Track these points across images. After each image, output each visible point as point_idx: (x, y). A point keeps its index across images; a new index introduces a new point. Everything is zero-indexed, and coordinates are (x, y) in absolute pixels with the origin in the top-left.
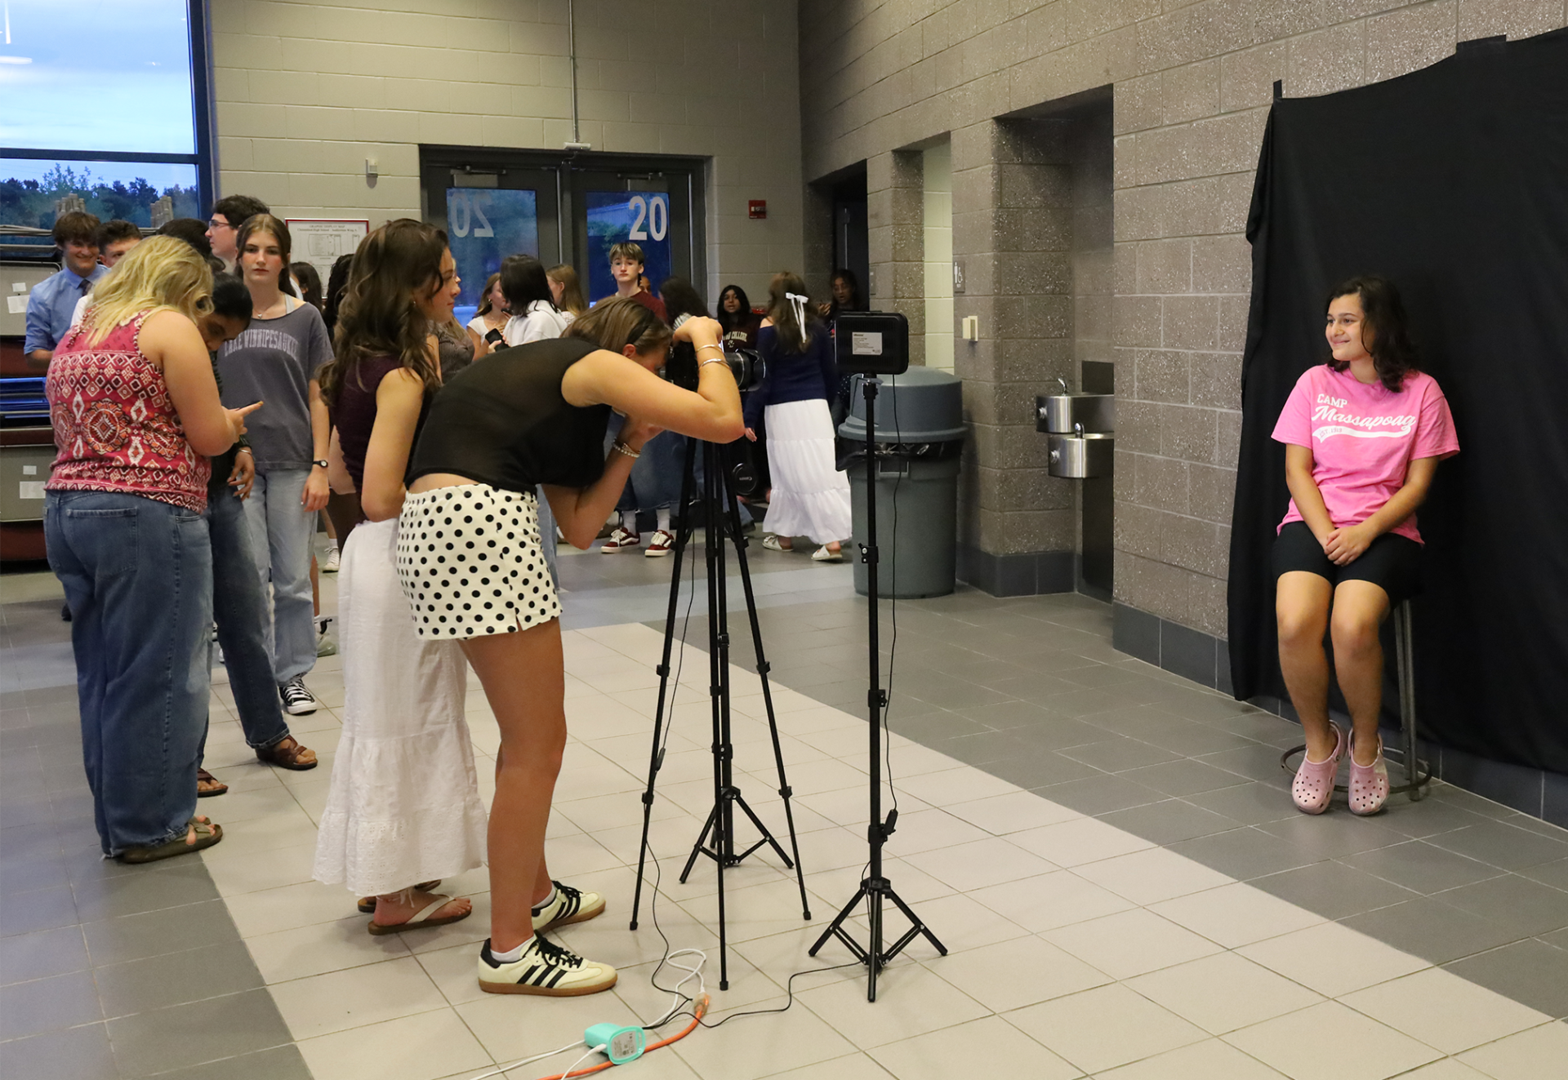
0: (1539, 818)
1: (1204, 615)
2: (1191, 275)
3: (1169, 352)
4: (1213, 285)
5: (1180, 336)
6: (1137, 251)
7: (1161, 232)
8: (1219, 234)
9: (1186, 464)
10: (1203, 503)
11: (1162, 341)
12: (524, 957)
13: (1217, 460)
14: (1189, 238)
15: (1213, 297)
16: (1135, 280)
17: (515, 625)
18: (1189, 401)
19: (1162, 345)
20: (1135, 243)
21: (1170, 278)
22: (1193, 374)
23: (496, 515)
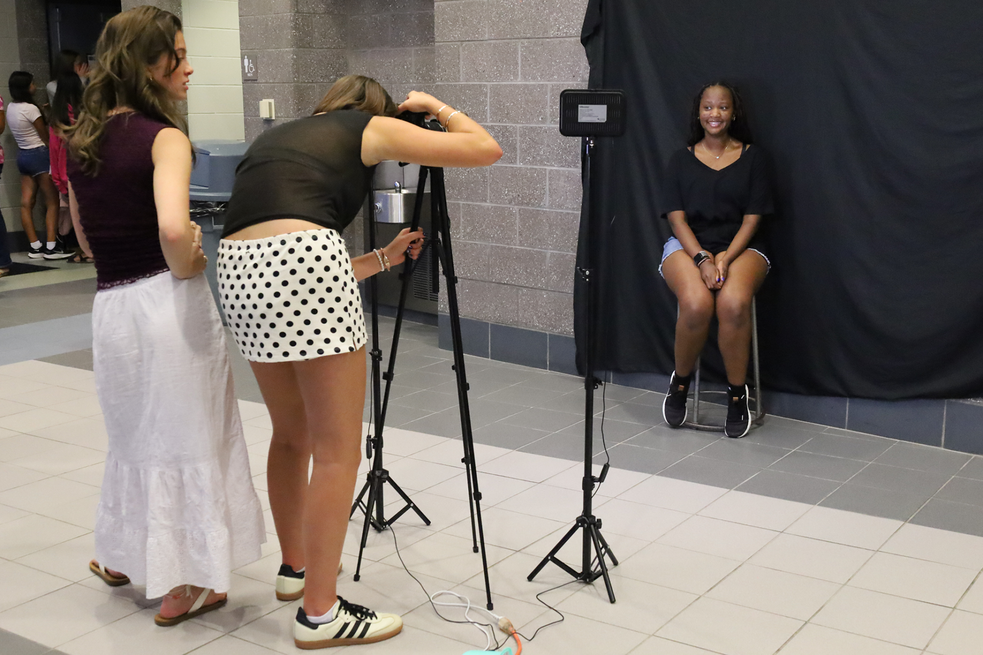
0: (844, 428)
1: (535, 317)
2: (519, 68)
3: (495, 126)
4: (542, 75)
5: (507, 114)
6: (461, 49)
7: (487, 36)
8: (548, 38)
9: (515, 209)
10: (533, 236)
11: (488, 117)
12: (337, 617)
13: (547, 204)
14: (517, 40)
15: (542, 84)
16: (459, 71)
17: (353, 346)
18: (518, 161)
19: (488, 121)
20: (459, 43)
21: (497, 70)
22: (522, 142)
23: (337, 255)
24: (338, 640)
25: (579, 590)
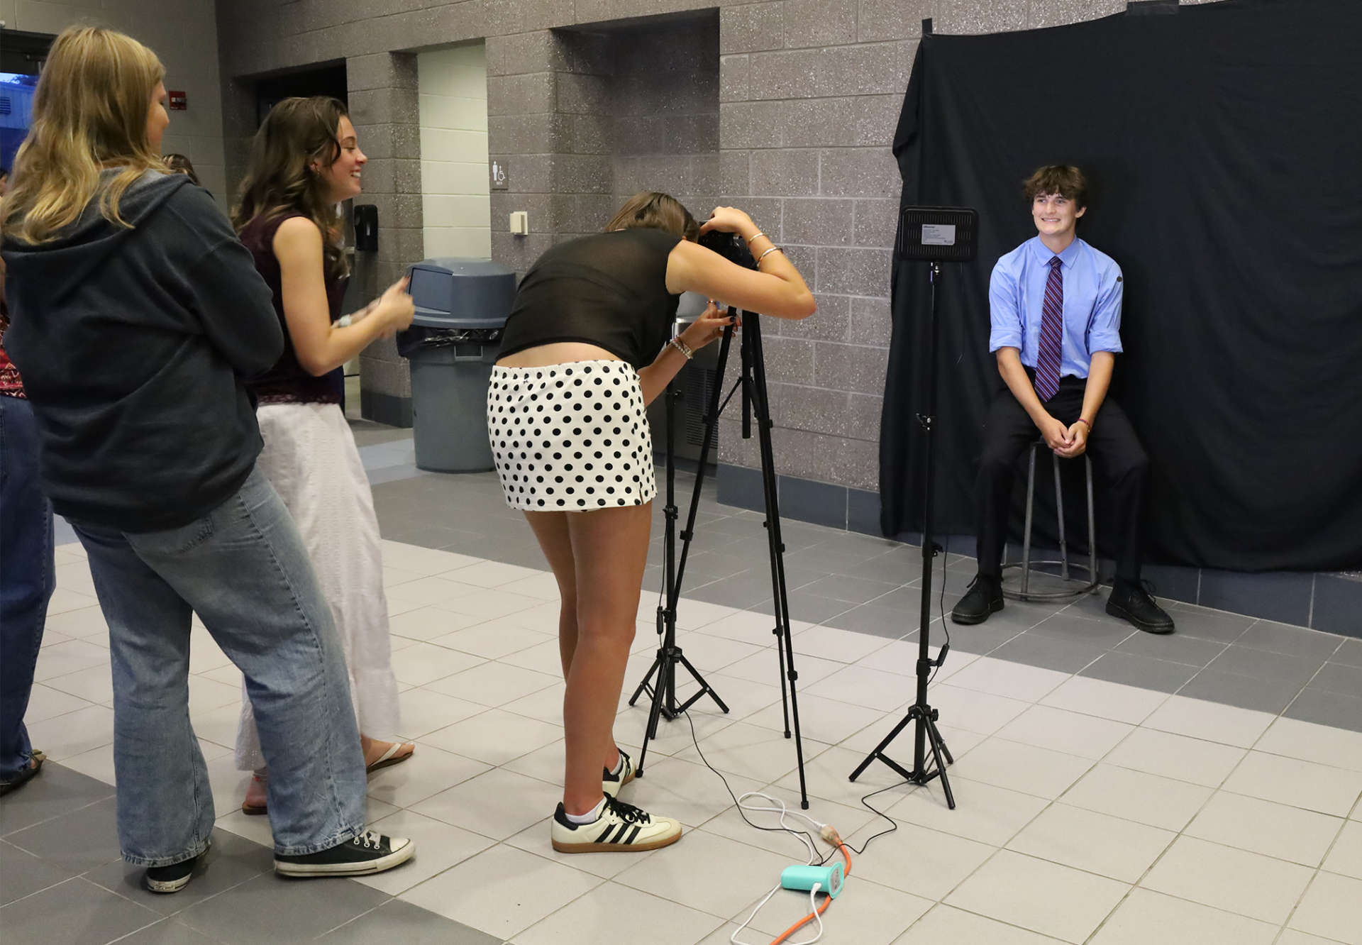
1: (832, 469)
2: (819, 181)
3: (790, 247)
4: (846, 189)
5: (804, 233)
6: (750, 158)
7: (781, 143)
8: (853, 147)
9: (812, 343)
10: (832, 374)
11: (782, 237)
12: (600, 817)
13: (849, 338)
14: (817, 149)
15: (847, 200)
16: (748, 183)
17: (639, 499)
18: (816, 289)
19: (781, 241)
20: (748, 151)
21: (793, 183)
22: (821, 266)
23: (630, 392)
24: (601, 845)
25: (910, 793)
